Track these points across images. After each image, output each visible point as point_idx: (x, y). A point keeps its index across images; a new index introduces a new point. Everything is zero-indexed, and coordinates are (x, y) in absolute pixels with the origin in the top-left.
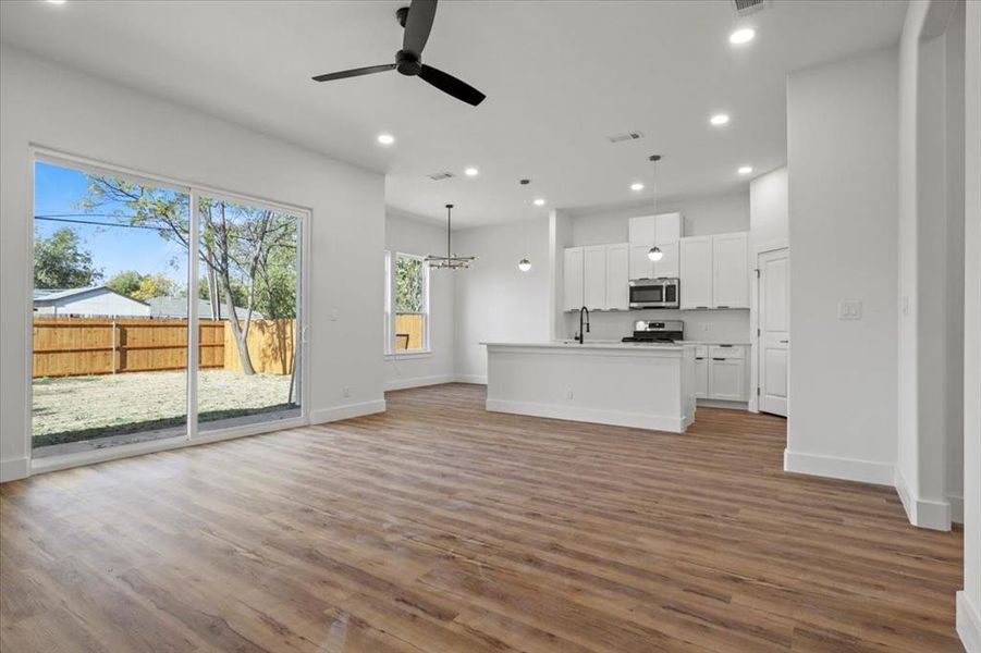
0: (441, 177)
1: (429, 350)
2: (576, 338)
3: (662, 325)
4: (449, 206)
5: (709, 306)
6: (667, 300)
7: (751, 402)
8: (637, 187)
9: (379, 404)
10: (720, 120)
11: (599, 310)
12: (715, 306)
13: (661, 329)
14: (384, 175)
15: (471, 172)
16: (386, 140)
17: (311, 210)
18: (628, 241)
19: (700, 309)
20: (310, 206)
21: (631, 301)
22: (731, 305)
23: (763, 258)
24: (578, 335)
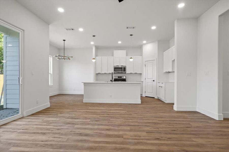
0: (70, 30)
1: (52, 85)
2: (111, 81)
3: (121, 77)
4: (64, 40)
5: (133, 73)
6: (124, 71)
7: (143, 94)
8: (120, 42)
9: (48, 105)
10: (154, 28)
11: (106, 73)
12: (134, 73)
13: (121, 78)
14: (49, 24)
15: (81, 30)
16: (61, 10)
17: (23, 30)
18: (113, 56)
19: (131, 73)
20: (23, 29)
21: (115, 71)
22: (137, 73)
23: (146, 62)
24: (111, 80)
